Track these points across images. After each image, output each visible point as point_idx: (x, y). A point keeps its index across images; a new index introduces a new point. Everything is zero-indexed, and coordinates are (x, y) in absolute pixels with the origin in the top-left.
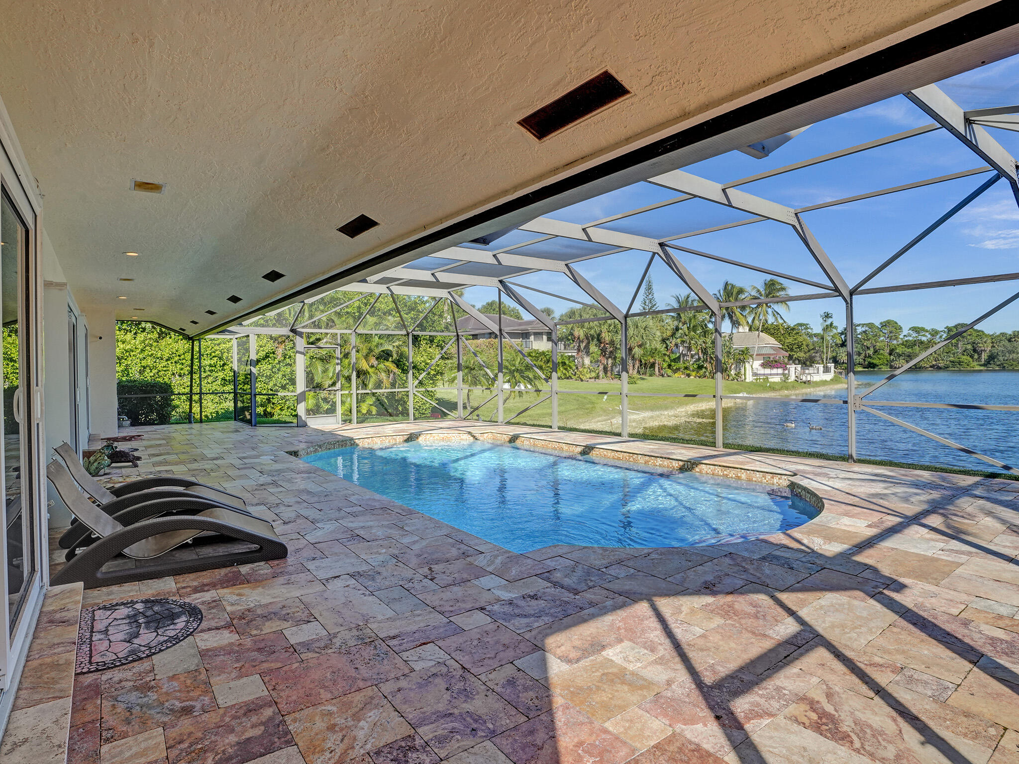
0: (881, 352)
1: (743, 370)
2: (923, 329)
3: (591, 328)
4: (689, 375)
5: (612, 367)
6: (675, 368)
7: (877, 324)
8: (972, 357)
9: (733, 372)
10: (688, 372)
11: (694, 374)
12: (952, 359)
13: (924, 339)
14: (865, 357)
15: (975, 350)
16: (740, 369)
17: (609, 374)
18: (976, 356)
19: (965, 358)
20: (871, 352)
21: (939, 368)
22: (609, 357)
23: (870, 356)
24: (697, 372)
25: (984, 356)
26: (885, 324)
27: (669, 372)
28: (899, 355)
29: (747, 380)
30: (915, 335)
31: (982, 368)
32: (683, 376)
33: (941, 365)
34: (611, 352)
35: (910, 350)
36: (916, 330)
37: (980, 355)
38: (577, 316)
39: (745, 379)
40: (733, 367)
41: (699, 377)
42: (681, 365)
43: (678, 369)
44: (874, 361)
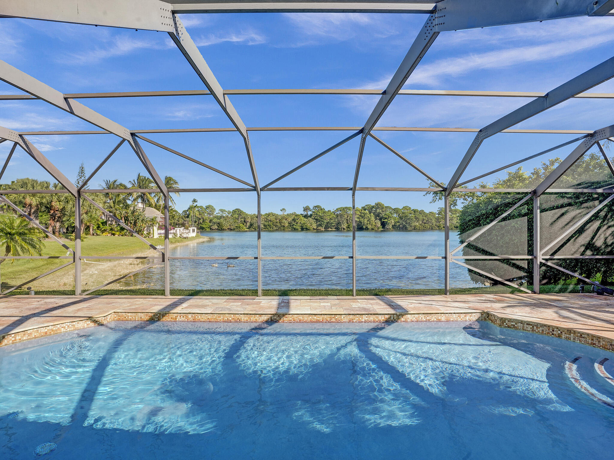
0: (206, 221)
1: (152, 230)
2: (225, 211)
3: (42, 198)
4: (114, 234)
5: (60, 229)
6: (103, 229)
7: (204, 207)
8: (243, 224)
9: (145, 232)
10: (113, 232)
11: (118, 233)
12: (236, 225)
13: (224, 215)
14: (198, 223)
15: (245, 221)
16: (150, 230)
17: (57, 234)
18: (245, 224)
19: (241, 225)
20: (201, 221)
21: (231, 230)
22: (57, 221)
23: (201, 223)
24: (120, 232)
25: (248, 224)
26: (207, 207)
27: (99, 232)
28: (214, 223)
29: (155, 237)
30: (221, 213)
31: (248, 230)
32: (109, 235)
33: (232, 228)
34: (59, 217)
35: (219, 220)
36: (222, 211)
37: (246, 223)
38: (29, 185)
39: (153, 236)
40: (145, 229)
41: (122, 236)
42: (107, 227)
43: (105, 230)
44: (203, 226)
